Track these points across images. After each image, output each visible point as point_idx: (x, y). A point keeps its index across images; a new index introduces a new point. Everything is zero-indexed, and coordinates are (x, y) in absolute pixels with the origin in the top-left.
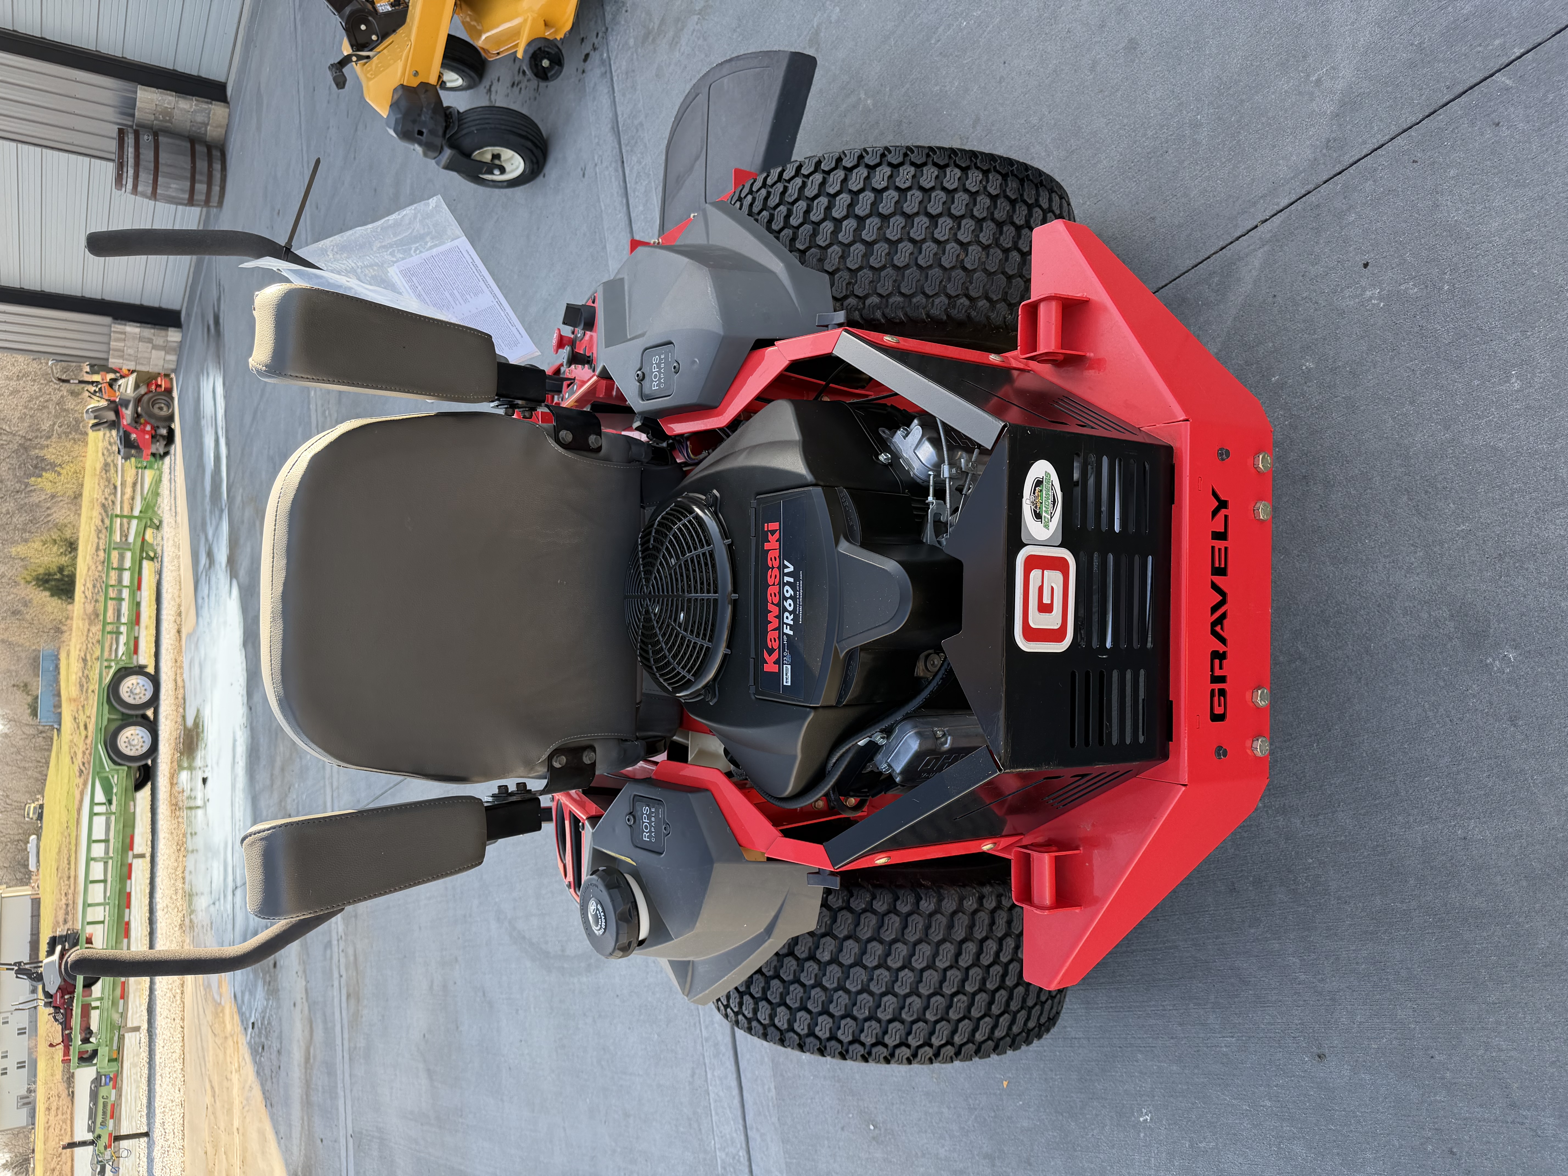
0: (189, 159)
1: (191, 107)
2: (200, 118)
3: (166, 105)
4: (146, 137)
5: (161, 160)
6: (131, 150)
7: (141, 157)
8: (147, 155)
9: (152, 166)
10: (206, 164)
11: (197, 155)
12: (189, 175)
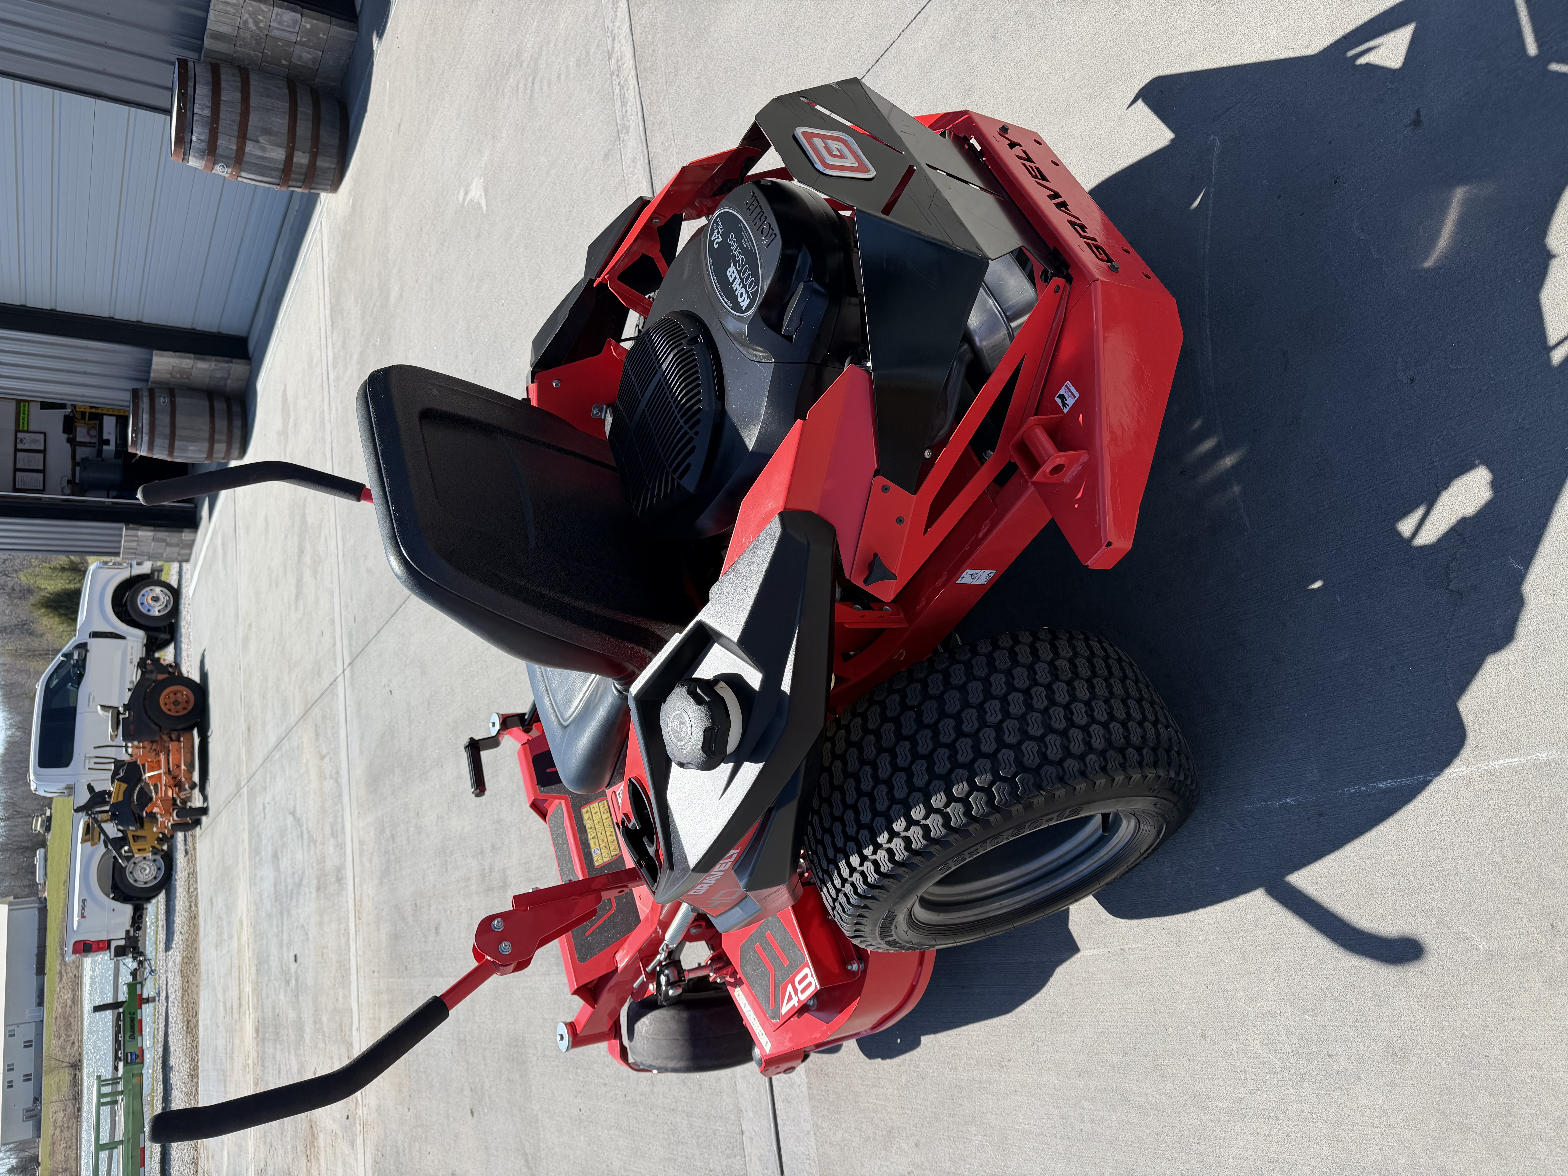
0: (207, 418)
1: (210, 366)
2: (219, 374)
3: (183, 366)
4: (162, 400)
5: (178, 424)
6: (146, 417)
7: (157, 422)
8: (163, 419)
9: (167, 431)
10: (225, 423)
11: (216, 414)
12: (207, 435)
